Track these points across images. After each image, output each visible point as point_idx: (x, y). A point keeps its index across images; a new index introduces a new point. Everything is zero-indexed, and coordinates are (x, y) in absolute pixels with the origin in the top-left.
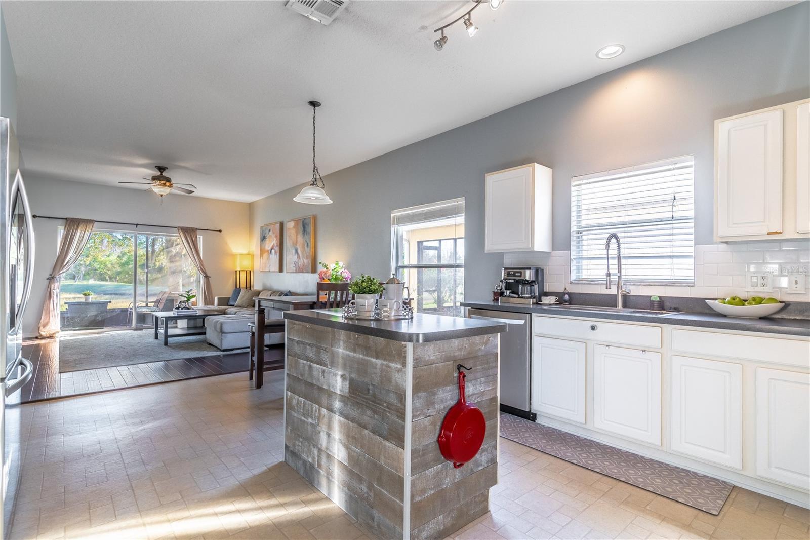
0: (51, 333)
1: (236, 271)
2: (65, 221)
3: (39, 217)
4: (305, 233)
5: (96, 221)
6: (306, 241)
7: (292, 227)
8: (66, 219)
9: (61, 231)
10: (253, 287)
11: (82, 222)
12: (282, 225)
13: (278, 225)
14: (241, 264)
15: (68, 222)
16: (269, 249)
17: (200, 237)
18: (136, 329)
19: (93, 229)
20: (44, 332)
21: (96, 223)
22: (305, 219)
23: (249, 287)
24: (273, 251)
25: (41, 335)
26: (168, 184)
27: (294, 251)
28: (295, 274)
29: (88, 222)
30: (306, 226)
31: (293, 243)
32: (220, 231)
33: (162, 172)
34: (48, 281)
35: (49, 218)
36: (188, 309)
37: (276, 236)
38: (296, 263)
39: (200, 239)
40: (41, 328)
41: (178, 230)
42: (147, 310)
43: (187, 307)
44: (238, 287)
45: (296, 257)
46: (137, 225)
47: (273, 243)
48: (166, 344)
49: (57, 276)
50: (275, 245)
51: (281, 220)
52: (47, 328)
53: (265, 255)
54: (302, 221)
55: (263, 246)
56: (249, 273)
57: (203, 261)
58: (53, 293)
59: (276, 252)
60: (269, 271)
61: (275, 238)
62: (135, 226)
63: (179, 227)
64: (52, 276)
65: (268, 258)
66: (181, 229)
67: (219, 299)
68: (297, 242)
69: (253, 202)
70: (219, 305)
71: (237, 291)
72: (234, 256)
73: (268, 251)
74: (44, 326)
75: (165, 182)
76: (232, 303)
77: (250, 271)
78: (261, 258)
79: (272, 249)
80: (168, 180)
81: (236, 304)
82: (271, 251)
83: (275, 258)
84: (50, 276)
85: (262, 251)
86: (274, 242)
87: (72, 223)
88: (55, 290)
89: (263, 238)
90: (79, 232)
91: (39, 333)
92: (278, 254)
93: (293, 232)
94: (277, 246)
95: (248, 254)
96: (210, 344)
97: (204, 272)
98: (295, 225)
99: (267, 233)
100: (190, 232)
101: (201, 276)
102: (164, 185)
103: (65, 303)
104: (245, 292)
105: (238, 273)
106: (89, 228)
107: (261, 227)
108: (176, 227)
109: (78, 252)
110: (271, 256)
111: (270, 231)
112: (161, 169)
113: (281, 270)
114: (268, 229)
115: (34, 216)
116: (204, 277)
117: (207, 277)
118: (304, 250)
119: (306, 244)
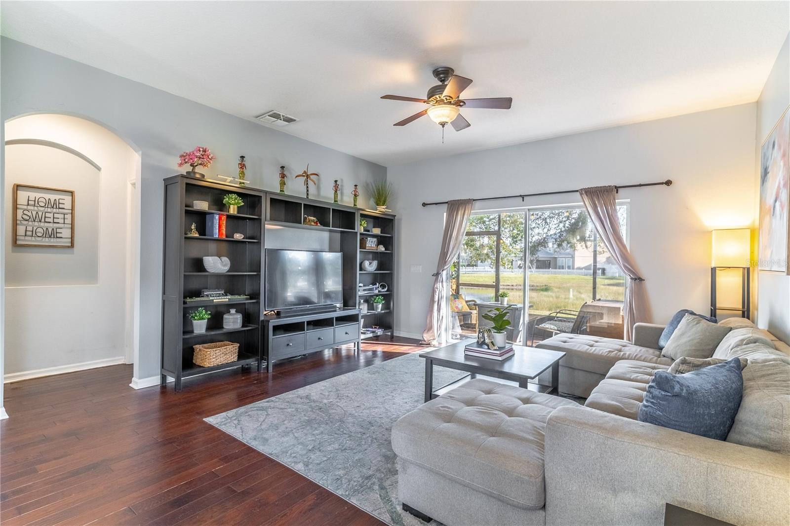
3: (427, 204)
5: (474, 200)
8: (447, 202)
11: (463, 203)
15: (449, 206)
16: (772, 200)
17: (620, 203)
19: (472, 211)
21: (474, 203)
24: (778, 206)
29: (467, 202)
32: (668, 183)
34: (435, 277)
35: (436, 204)
39: (623, 205)
41: (581, 194)
46: (523, 197)
49: (441, 272)
50: (784, 183)
53: (767, 224)
55: (764, 197)
56: (746, 274)
59: (783, 208)
61: (784, 163)
63: (582, 189)
65: (771, 227)
66: (586, 193)
67: (637, 329)
72: (707, 233)
73: (770, 208)
74: (429, 330)
77: (749, 269)
78: (761, 233)
79: (776, 201)
81: (665, 349)
82: (774, 208)
83: (780, 228)
85: (762, 213)
87: (455, 206)
89: (765, 175)
92: (786, 216)
94: (786, 185)
95: (749, 228)
97: (632, 272)
99: (770, 156)
101: (627, 277)
108: (577, 191)
110: (774, 223)
111: (774, 146)
114: (773, 144)
115: (424, 205)
116: (632, 279)
117: (638, 279)
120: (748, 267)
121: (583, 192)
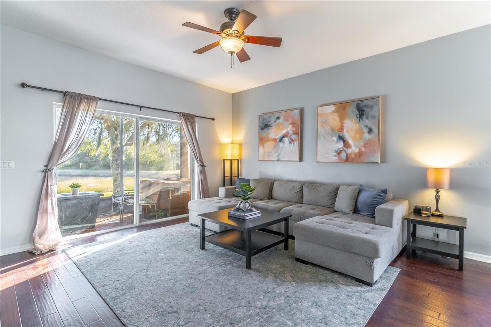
0: (51, 243)
1: (224, 160)
2: (63, 95)
3: (29, 86)
4: (364, 117)
5: (100, 99)
6: (366, 126)
7: (330, 111)
8: (65, 93)
9: (58, 111)
11: (85, 98)
13: (297, 112)
15: (68, 97)
16: (278, 137)
18: (141, 228)
19: (97, 109)
20: (42, 244)
22: (362, 101)
24: (285, 139)
25: (36, 249)
27: (334, 139)
29: (91, 99)
30: (366, 109)
31: (333, 130)
32: (213, 119)
33: (232, 20)
34: (44, 174)
35: (43, 89)
36: (252, 211)
37: (293, 124)
39: (198, 126)
40: (37, 238)
41: (180, 115)
43: (251, 208)
45: (339, 145)
46: (141, 107)
47: (284, 132)
49: (55, 168)
50: (291, 132)
51: (300, 106)
52: (45, 237)
53: (269, 144)
54: (355, 103)
55: (264, 134)
59: (292, 141)
60: (278, 160)
61: (290, 126)
63: (180, 113)
64: (49, 168)
65: (276, 146)
66: (183, 115)
67: (226, 190)
68: (342, 129)
70: (226, 196)
72: (221, 145)
73: (275, 139)
74: (40, 236)
78: (261, 147)
79: (283, 137)
82: (281, 140)
83: (289, 147)
84: (45, 168)
85: (262, 140)
86: (289, 129)
87: (72, 100)
89: (265, 126)
90: (81, 111)
92: (297, 144)
93: (333, 118)
94: (295, 133)
98: (336, 109)
99: (273, 121)
100: (189, 118)
101: (197, 165)
106: (92, 106)
107: (260, 115)
108: (178, 113)
109: (80, 135)
110: (281, 145)
111: (278, 118)
113: (301, 159)
114: (277, 116)
115: (23, 85)
116: (201, 166)
117: (203, 166)
118: (361, 138)
119: (366, 130)
120: (238, 159)
121: (181, 115)
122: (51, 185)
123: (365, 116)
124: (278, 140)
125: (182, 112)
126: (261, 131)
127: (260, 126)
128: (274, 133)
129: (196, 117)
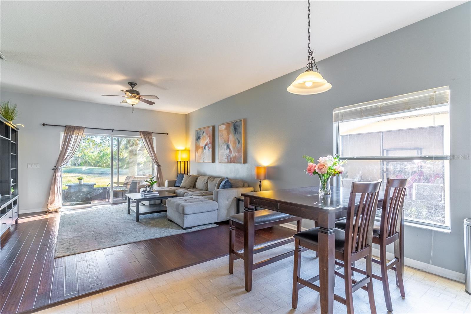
0: (56, 208)
1: (178, 162)
2: (64, 128)
3: (47, 125)
5: (86, 128)
6: (237, 139)
7: (224, 129)
8: (65, 126)
9: (62, 135)
10: (189, 173)
11: (77, 128)
12: (214, 128)
13: (211, 128)
14: (182, 157)
15: (67, 128)
16: (204, 145)
17: (154, 139)
18: (113, 204)
19: (84, 133)
20: (51, 208)
21: (85, 129)
22: (236, 122)
23: (187, 172)
24: (207, 147)
25: (49, 210)
26: (137, 96)
27: (226, 147)
28: (226, 164)
29: (80, 128)
30: (237, 128)
31: (225, 141)
32: (167, 134)
33: (133, 87)
34: (54, 171)
35: (54, 125)
36: (152, 192)
37: (209, 137)
38: (227, 156)
39: (154, 140)
40: (49, 205)
41: (140, 133)
42: (120, 189)
43: (152, 190)
44: (179, 172)
45: (227, 152)
46: (113, 130)
47: (206, 142)
48: (138, 220)
49: (60, 167)
50: (209, 142)
51: (213, 125)
52: (53, 204)
53: (200, 150)
54: (233, 124)
55: (198, 144)
56: (186, 163)
57: (156, 154)
58: (57, 179)
59: (209, 148)
60: (204, 162)
61: (208, 138)
62: (112, 131)
63: (140, 131)
64: (56, 167)
65: (203, 152)
66: (142, 133)
67: (169, 182)
68: (228, 140)
69: (189, 114)
70: (169, 186)
71: (180, 176)
72: (176, 151)
73: (202, 147)
74: (51, 204)
75: (135, 95)
76: (177, 185)
77: (187, 162)
78: (197, 152)
79: (206, 146)
80: (138, 93)
81: (181, 185)
82: (205, 147)
83: (208, 153)
85: (197, 148)
86: (208, 140)
87: (70, 129)
88: (58, 177)
89: (198, 138)
90: (74, 135)
91: (48, 209)
92: (211, 150)
93: (225, 133)
94: (210, 143)
95: (185, 150)
96: (171, 221)
97: (157, 163)
98: (226, 127)
99: (201, 134)
100: (147, 135)
101: (155, 165)
102: (135, 97)
103: (66, 186)
104: (187, 177)
105: (179, 163)
106: (81, 132)
107: (196, 131)
108: (139, 132)
109: (74, 149)
110: (205, 151)
111: (203, 133)
112: (132, 84)
113: (214, 161)
114: (203, 132)
115: (44, 125)
116: (157, 166)
117: (159, 166)
118: (236, 146)
119: (237, 142)
121: (141, 133)
122: (57, 177)
123: (237, 132)
124: (204, 148)
125: (142, 131)
126: (197, 141)
127: (196, 138)
128: (202, 143)
129: (153, 134)
